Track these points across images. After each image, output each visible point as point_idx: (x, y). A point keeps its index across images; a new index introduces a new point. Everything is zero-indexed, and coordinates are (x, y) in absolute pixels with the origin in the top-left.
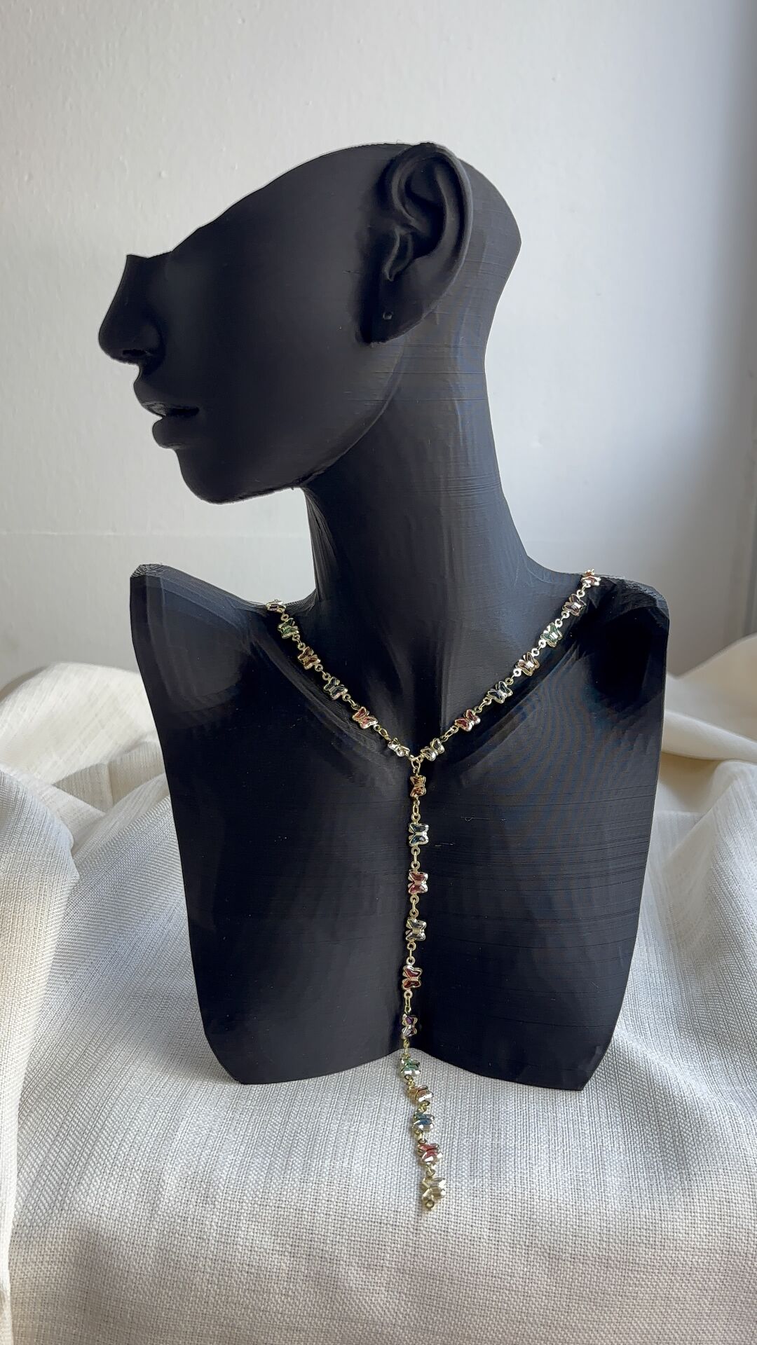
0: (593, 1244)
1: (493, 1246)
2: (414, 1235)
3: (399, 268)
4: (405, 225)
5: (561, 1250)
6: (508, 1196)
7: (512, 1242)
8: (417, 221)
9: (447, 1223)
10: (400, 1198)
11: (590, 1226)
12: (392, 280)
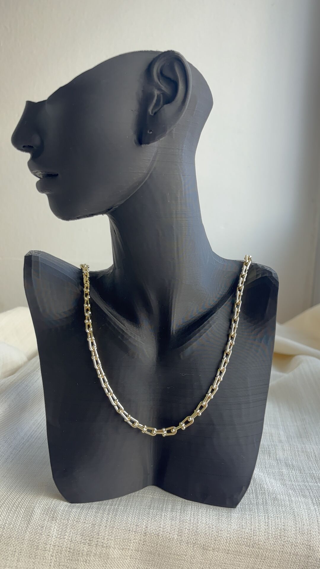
0: (223, 544)
1: (179, 543)
2: (144, 536)
3: (156, 110)
4: (159, 89)
5: (208, 546)
6: (187, 521)
7: (187, 541)
8: (165, 88)
9: (159, 531)
10: (139, 519)
11: (222, 536)
12: (153, 115)
